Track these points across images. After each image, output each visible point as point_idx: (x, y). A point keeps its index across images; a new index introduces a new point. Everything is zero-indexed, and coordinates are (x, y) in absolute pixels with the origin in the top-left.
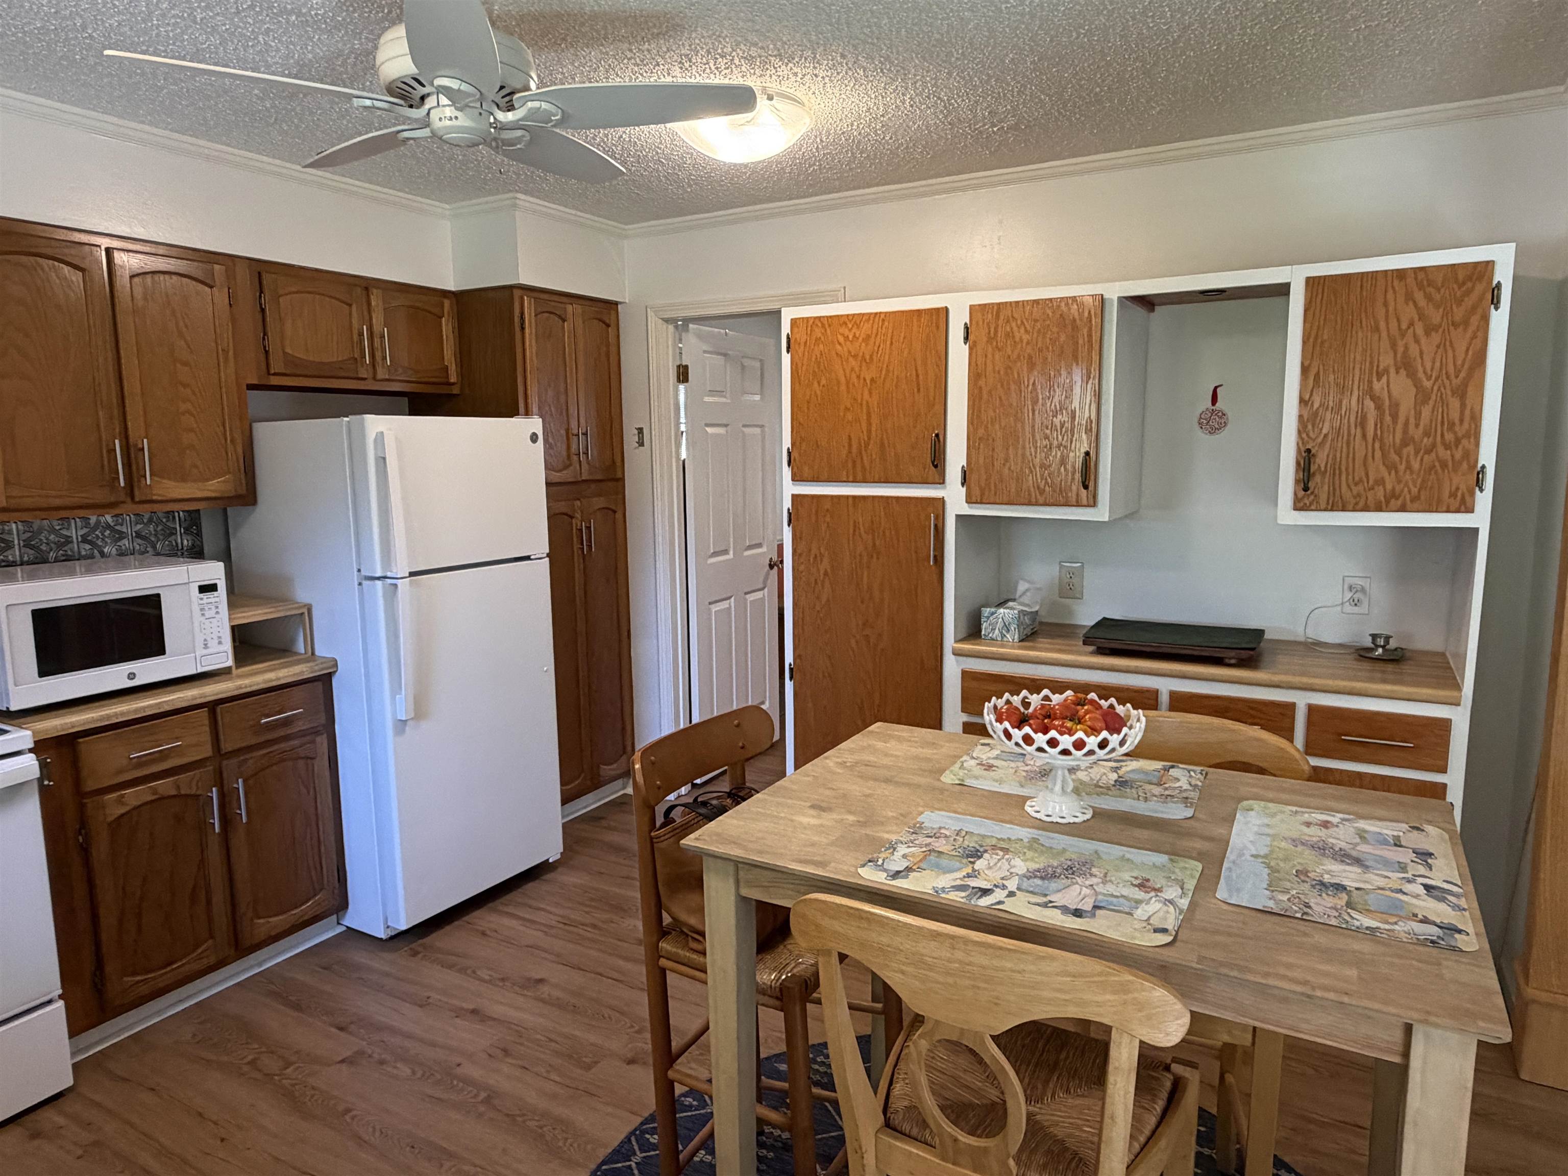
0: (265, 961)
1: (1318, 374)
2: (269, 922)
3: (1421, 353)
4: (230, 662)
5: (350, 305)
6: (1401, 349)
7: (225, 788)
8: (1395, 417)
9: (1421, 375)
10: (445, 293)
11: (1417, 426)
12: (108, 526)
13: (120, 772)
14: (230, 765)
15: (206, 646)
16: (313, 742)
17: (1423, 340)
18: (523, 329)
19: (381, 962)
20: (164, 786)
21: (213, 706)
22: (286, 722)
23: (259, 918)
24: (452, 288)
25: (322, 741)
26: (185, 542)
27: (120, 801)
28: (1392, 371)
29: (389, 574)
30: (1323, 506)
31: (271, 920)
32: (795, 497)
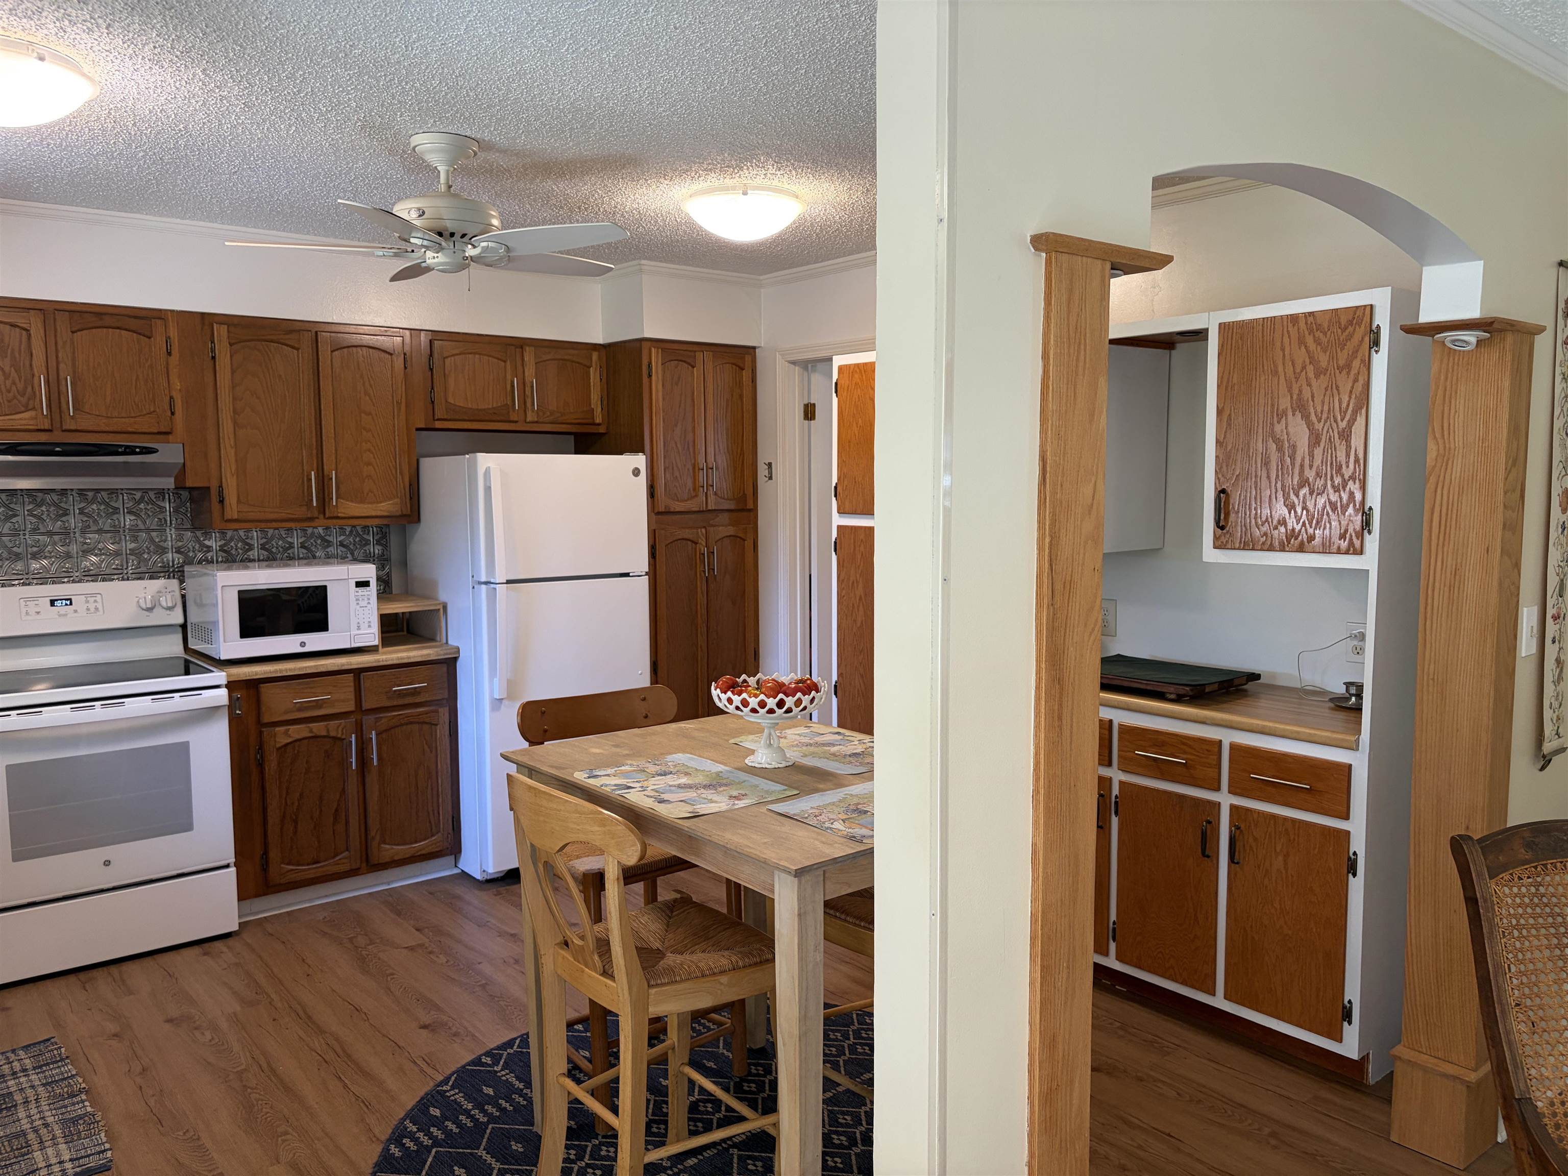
0: (392, 882)
1: (1230, 415)
2: (392, 849)
3: (1313, 397)
4: (376, 642)
5: (505, 362)
6: (1296, 392)
7: (364, 737)
8: (1293, 458)
9: (1313, 418)
10: (595, 347)
11: (1311, 467)
12: (320, 537)
13: (286, 712)
14: (368, 720)
15: (359, 628)
16: (437, 711)
17: (1313, 381)
18: (650, 376)
19: (474, 899)
20: (318, 728)
21: (357, 673)
22: (416, 692)
23: (385, 844)
24: (600, 341)
25: (444, 713)
26: (377, 551)
27: (286, 733)
28: (1290, 413)
29: (492, 581)
30: (1237, 545)
31: (394, 847)
32: (839, 527)
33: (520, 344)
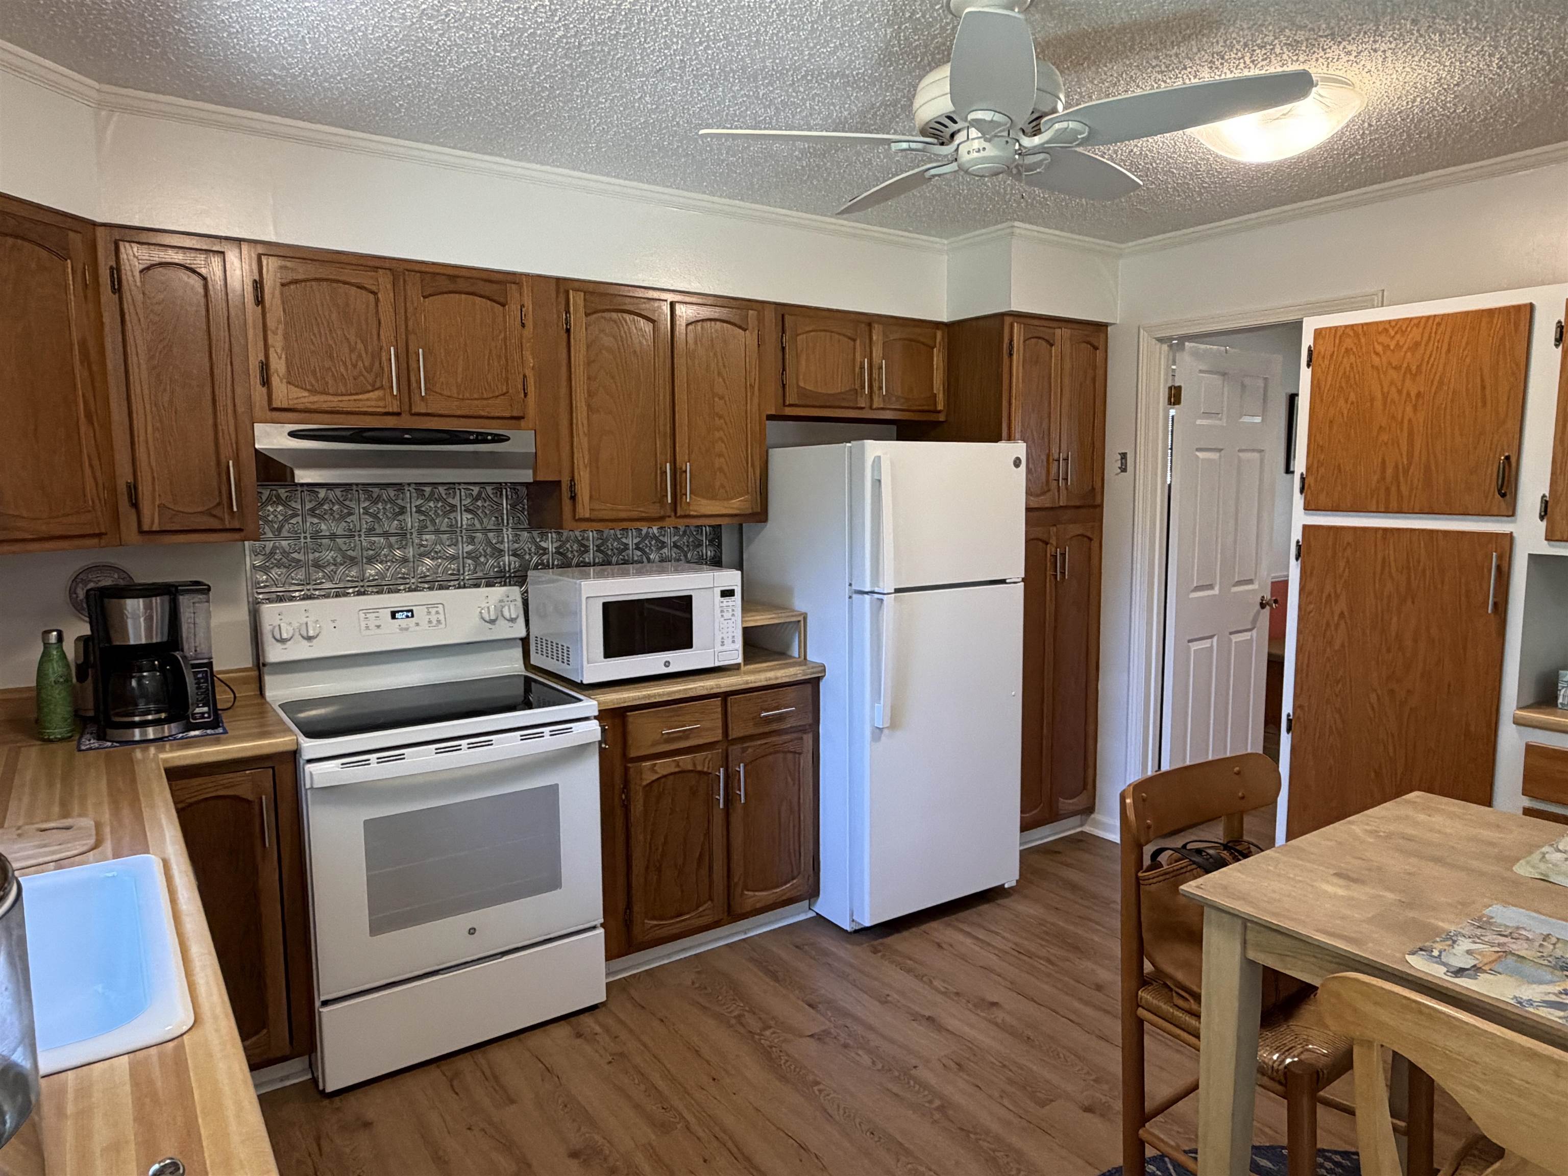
0: (749, 930)
2: (755, 896)
4: (740, 660)
5: (854, 340)
7: (730, 770)
10: (938, 325)
12: (655, 537)
13: (654, 744)
14: (735, 750)
15: (723, 644)
16: (801, 739)
18: (1011, 355)
19: (844, 952)
20: (685, 761)
21: (725, 696)
22: (780, 718)
23: (748, 890)
24: (945, 319)
25: (808, 738)
26: (709, 553)
27: (653, 769)
29: (876, 590)
31: (757, 893)
32: (1307, 529)
33: (868, 321)
